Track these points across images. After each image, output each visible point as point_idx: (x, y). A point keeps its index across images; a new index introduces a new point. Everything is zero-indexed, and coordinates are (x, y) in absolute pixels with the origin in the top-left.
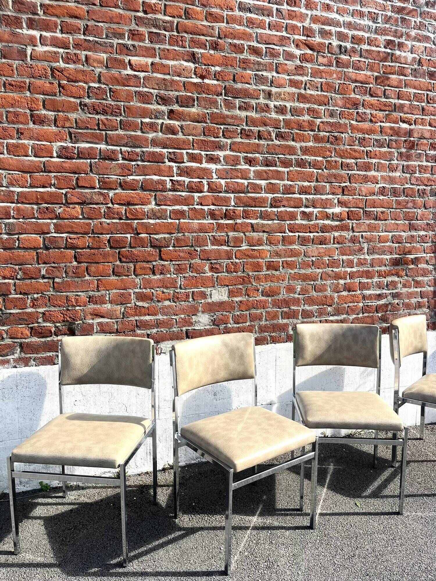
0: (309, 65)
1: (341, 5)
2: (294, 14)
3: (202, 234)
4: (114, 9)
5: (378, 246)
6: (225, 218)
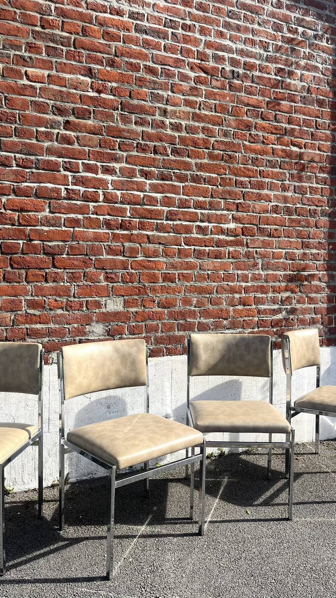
0: (203, 87)
1: (233, 33)
2: (188, 38)
3: (97, 243)
4: (12, 22)
5: (272, 262)
6: (121, 229)
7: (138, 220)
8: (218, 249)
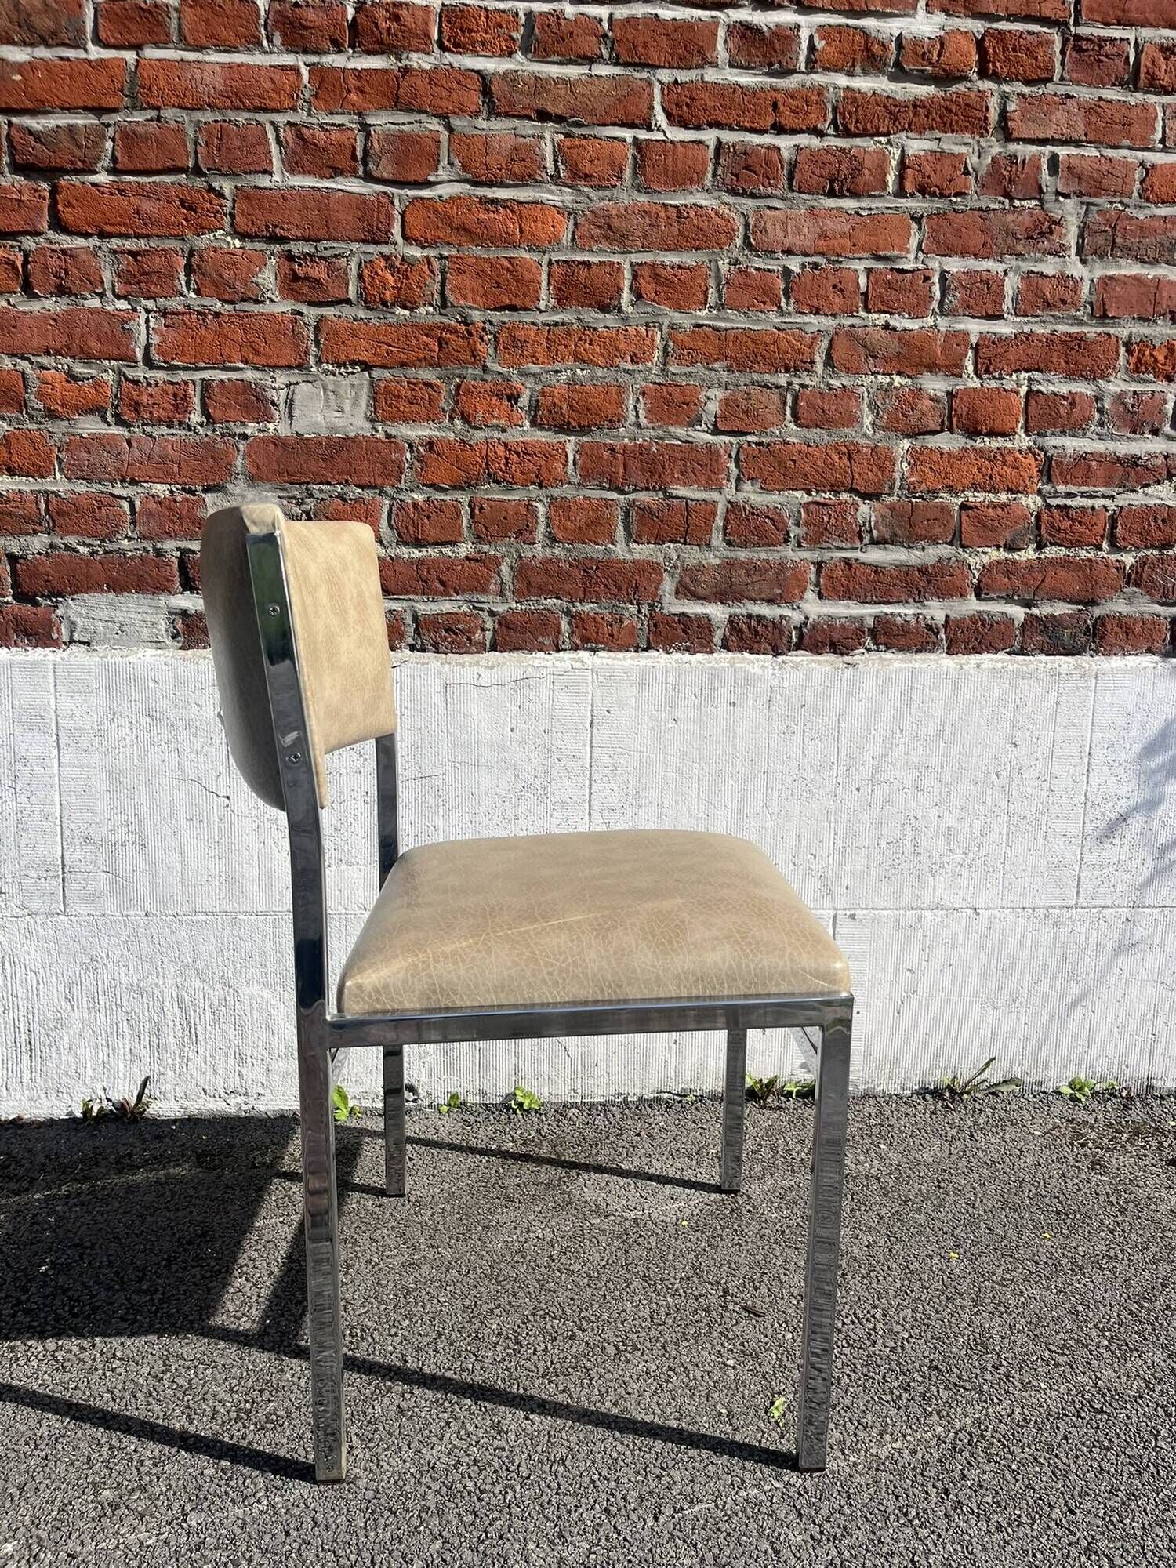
3: (241, 117)
5: (1141, 215)
6: (352, 46)
8: (844, 143)
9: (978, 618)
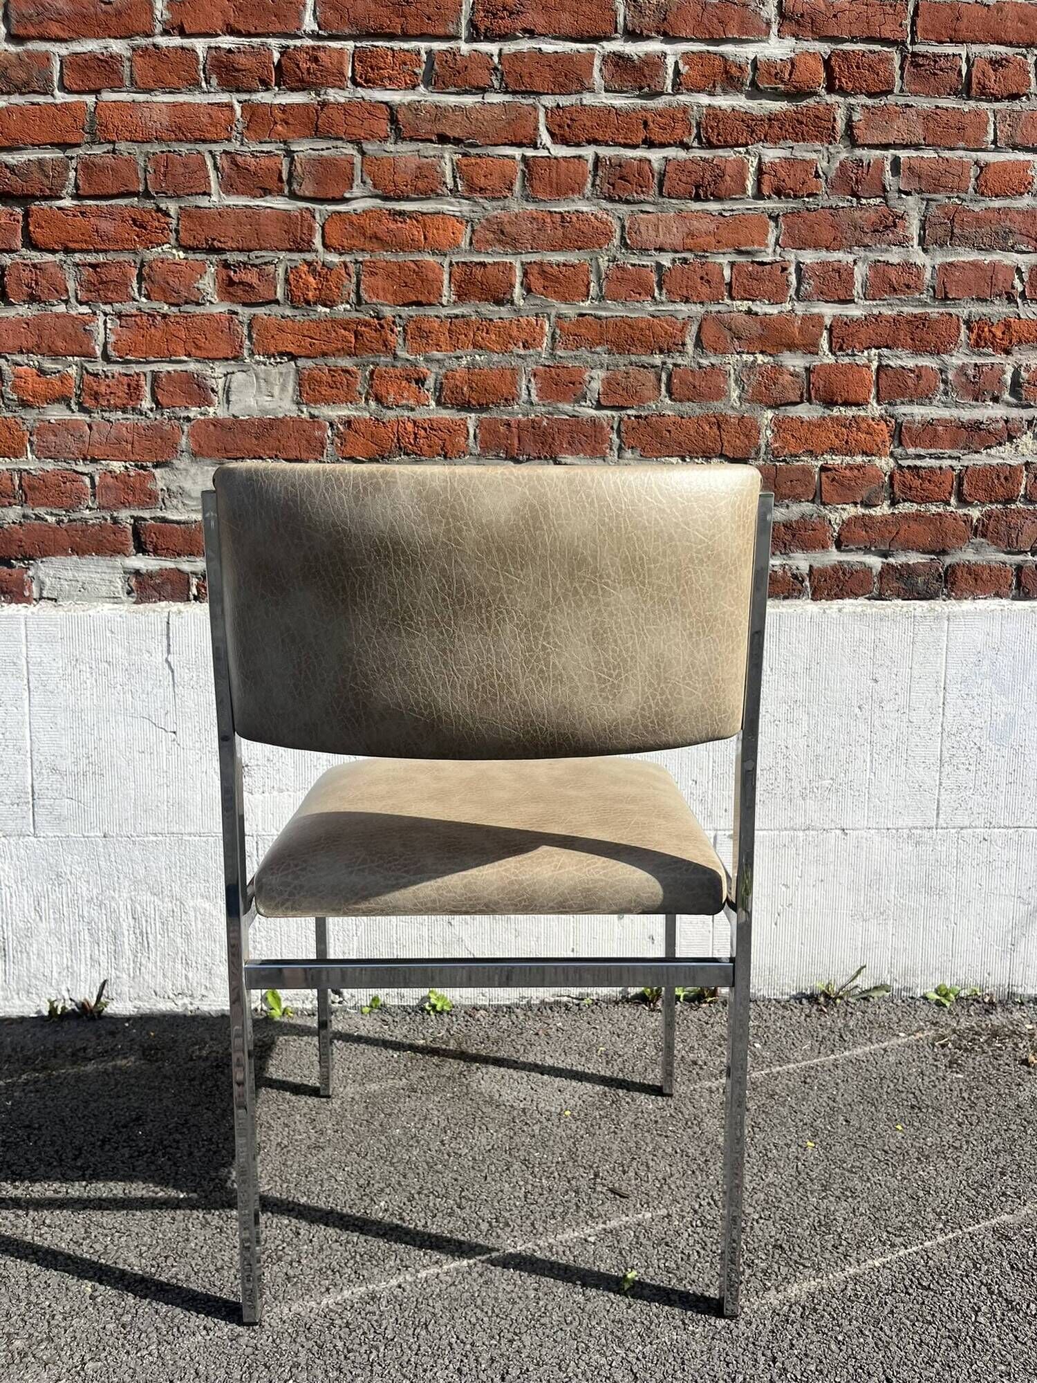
3: (184, 148)
5: (976, 208)
6: (278, 84)
7: (350, 45)
8: (707, 154)
9: (839, 568)
